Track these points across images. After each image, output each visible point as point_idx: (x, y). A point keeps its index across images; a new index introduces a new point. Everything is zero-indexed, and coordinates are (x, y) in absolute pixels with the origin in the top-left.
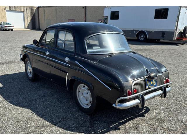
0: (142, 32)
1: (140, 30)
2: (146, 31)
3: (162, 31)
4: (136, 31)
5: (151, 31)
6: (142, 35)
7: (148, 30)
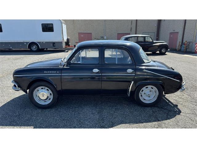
0: (33, 44)
1: (31, 41)
2: (37, 42)
3: (52, 41)
4: (27, 43)
5: (42, 42)
6: (33, 46)
7: (39, 41)
